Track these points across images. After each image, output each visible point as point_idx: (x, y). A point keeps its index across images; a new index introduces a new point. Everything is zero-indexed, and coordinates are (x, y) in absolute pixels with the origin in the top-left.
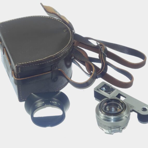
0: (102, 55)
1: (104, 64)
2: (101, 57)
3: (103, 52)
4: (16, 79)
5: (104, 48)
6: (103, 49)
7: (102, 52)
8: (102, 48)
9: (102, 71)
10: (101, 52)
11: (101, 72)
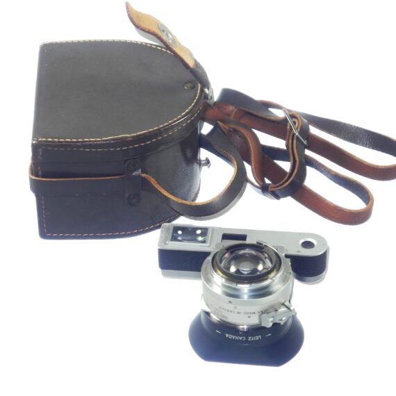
0: (295, 142)
1: (298, 163)
2: (290, 146)
3: (297, 134)
4: (34, 178)
5: (300, 124)
6: (297, 125)
7: (294, 134)
8: (295, 123)
9: (291, 179)
10: (291, 135)
11: (287, 183)
